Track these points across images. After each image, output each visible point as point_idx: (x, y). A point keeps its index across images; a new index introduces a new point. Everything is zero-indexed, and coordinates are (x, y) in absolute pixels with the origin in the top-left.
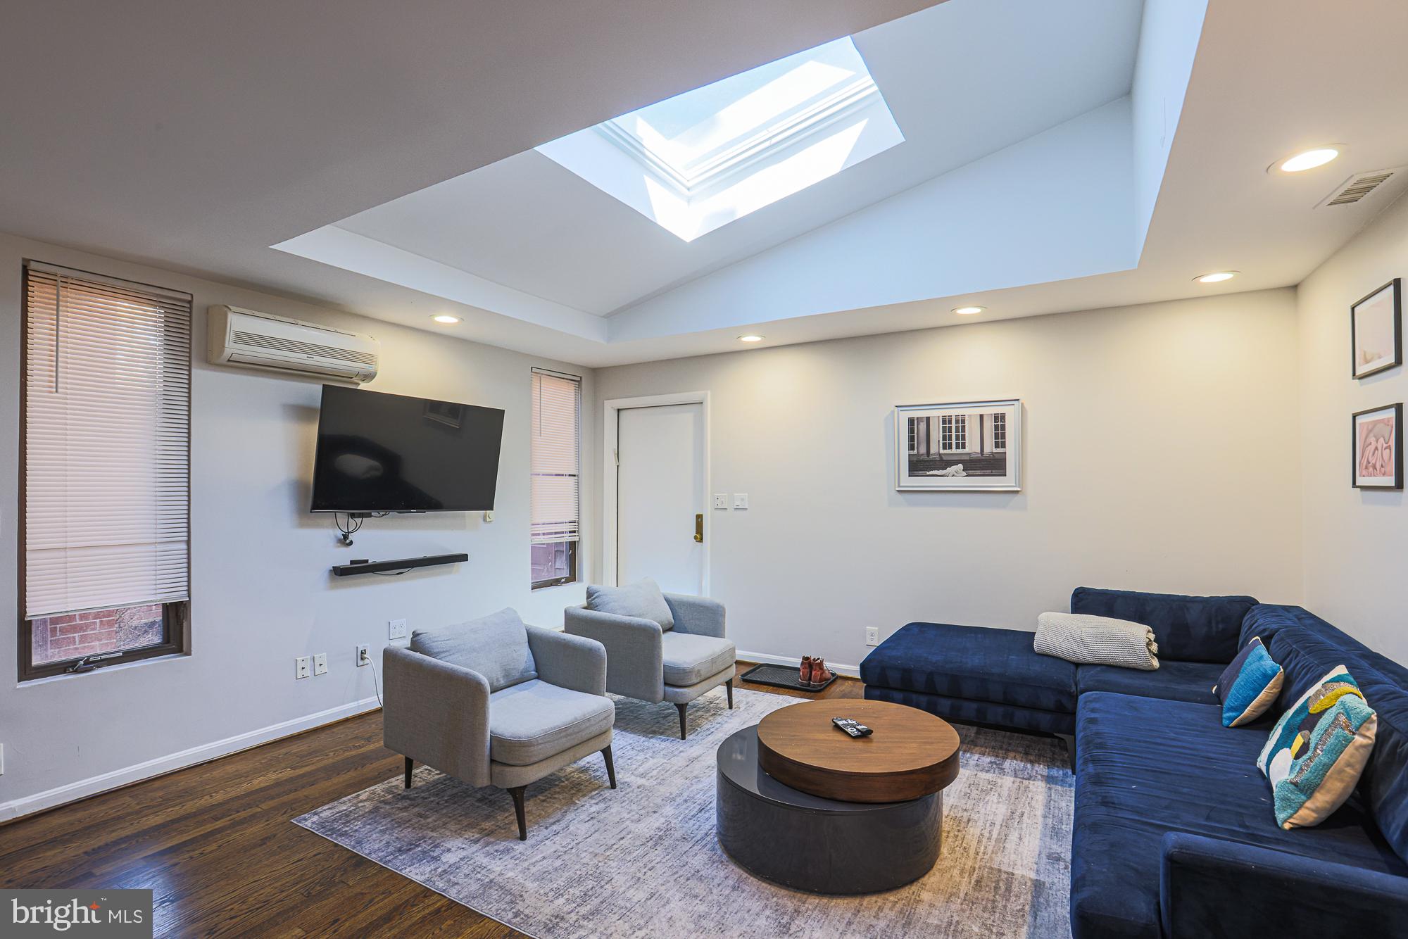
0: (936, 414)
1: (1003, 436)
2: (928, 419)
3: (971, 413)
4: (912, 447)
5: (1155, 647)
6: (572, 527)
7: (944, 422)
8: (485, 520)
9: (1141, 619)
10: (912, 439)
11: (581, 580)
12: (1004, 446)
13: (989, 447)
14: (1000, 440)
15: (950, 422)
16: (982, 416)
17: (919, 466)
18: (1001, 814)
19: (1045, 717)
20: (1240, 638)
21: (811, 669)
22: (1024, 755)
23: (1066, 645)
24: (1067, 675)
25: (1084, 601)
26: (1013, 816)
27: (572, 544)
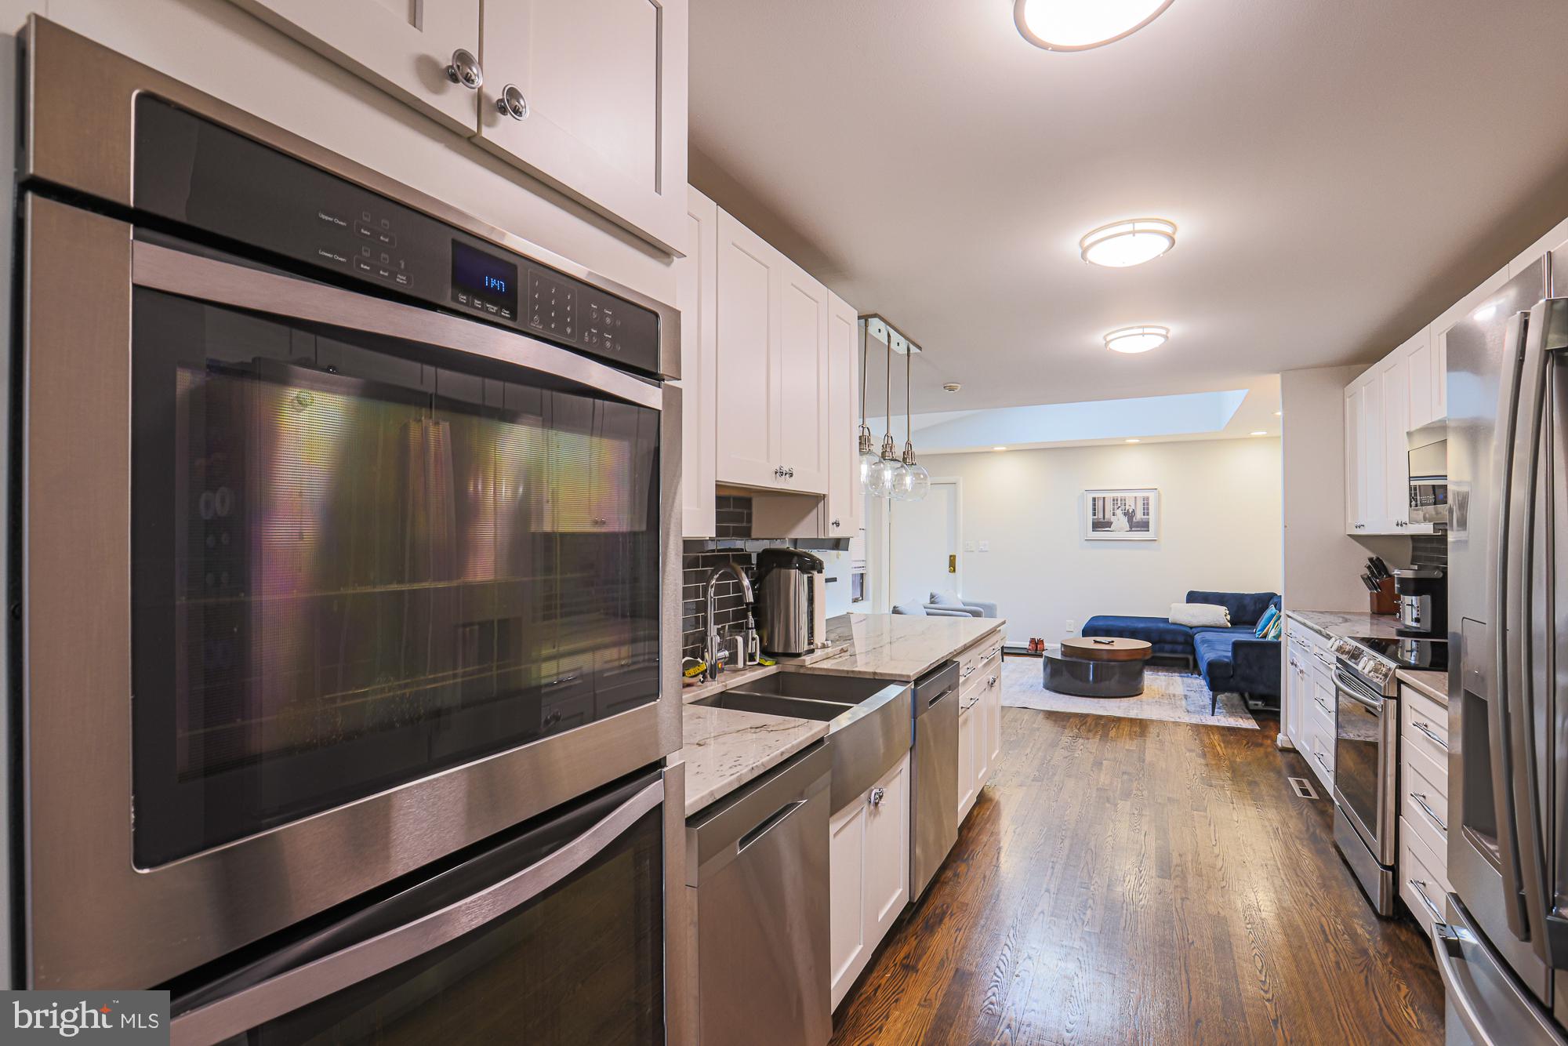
0: (1109, 496)
1: (1148, 509)
2: (1104, 498)
3: (1130, 495)
4: (1094, 514)
5: (1229, 617)
6: (861, 564)
7: (1114, 500)
8: (838, 557)
9: (1222, 604)
10: (1094, 509)
11: (868, 600)
12: (1148, 514)
13: (1140, 516)
14: (1146, 512)
15: (1117, 500)
16: (1136, 497)
18: (1164, 684)
19: (1180, 648)
20: (1267, 607)
21: (1036, 644)
22: (1167, 671)
23: (1185, 618)
24: (1188, 630)
25: (1193, 597)
26: (1169, 684)
27: (862, 575)
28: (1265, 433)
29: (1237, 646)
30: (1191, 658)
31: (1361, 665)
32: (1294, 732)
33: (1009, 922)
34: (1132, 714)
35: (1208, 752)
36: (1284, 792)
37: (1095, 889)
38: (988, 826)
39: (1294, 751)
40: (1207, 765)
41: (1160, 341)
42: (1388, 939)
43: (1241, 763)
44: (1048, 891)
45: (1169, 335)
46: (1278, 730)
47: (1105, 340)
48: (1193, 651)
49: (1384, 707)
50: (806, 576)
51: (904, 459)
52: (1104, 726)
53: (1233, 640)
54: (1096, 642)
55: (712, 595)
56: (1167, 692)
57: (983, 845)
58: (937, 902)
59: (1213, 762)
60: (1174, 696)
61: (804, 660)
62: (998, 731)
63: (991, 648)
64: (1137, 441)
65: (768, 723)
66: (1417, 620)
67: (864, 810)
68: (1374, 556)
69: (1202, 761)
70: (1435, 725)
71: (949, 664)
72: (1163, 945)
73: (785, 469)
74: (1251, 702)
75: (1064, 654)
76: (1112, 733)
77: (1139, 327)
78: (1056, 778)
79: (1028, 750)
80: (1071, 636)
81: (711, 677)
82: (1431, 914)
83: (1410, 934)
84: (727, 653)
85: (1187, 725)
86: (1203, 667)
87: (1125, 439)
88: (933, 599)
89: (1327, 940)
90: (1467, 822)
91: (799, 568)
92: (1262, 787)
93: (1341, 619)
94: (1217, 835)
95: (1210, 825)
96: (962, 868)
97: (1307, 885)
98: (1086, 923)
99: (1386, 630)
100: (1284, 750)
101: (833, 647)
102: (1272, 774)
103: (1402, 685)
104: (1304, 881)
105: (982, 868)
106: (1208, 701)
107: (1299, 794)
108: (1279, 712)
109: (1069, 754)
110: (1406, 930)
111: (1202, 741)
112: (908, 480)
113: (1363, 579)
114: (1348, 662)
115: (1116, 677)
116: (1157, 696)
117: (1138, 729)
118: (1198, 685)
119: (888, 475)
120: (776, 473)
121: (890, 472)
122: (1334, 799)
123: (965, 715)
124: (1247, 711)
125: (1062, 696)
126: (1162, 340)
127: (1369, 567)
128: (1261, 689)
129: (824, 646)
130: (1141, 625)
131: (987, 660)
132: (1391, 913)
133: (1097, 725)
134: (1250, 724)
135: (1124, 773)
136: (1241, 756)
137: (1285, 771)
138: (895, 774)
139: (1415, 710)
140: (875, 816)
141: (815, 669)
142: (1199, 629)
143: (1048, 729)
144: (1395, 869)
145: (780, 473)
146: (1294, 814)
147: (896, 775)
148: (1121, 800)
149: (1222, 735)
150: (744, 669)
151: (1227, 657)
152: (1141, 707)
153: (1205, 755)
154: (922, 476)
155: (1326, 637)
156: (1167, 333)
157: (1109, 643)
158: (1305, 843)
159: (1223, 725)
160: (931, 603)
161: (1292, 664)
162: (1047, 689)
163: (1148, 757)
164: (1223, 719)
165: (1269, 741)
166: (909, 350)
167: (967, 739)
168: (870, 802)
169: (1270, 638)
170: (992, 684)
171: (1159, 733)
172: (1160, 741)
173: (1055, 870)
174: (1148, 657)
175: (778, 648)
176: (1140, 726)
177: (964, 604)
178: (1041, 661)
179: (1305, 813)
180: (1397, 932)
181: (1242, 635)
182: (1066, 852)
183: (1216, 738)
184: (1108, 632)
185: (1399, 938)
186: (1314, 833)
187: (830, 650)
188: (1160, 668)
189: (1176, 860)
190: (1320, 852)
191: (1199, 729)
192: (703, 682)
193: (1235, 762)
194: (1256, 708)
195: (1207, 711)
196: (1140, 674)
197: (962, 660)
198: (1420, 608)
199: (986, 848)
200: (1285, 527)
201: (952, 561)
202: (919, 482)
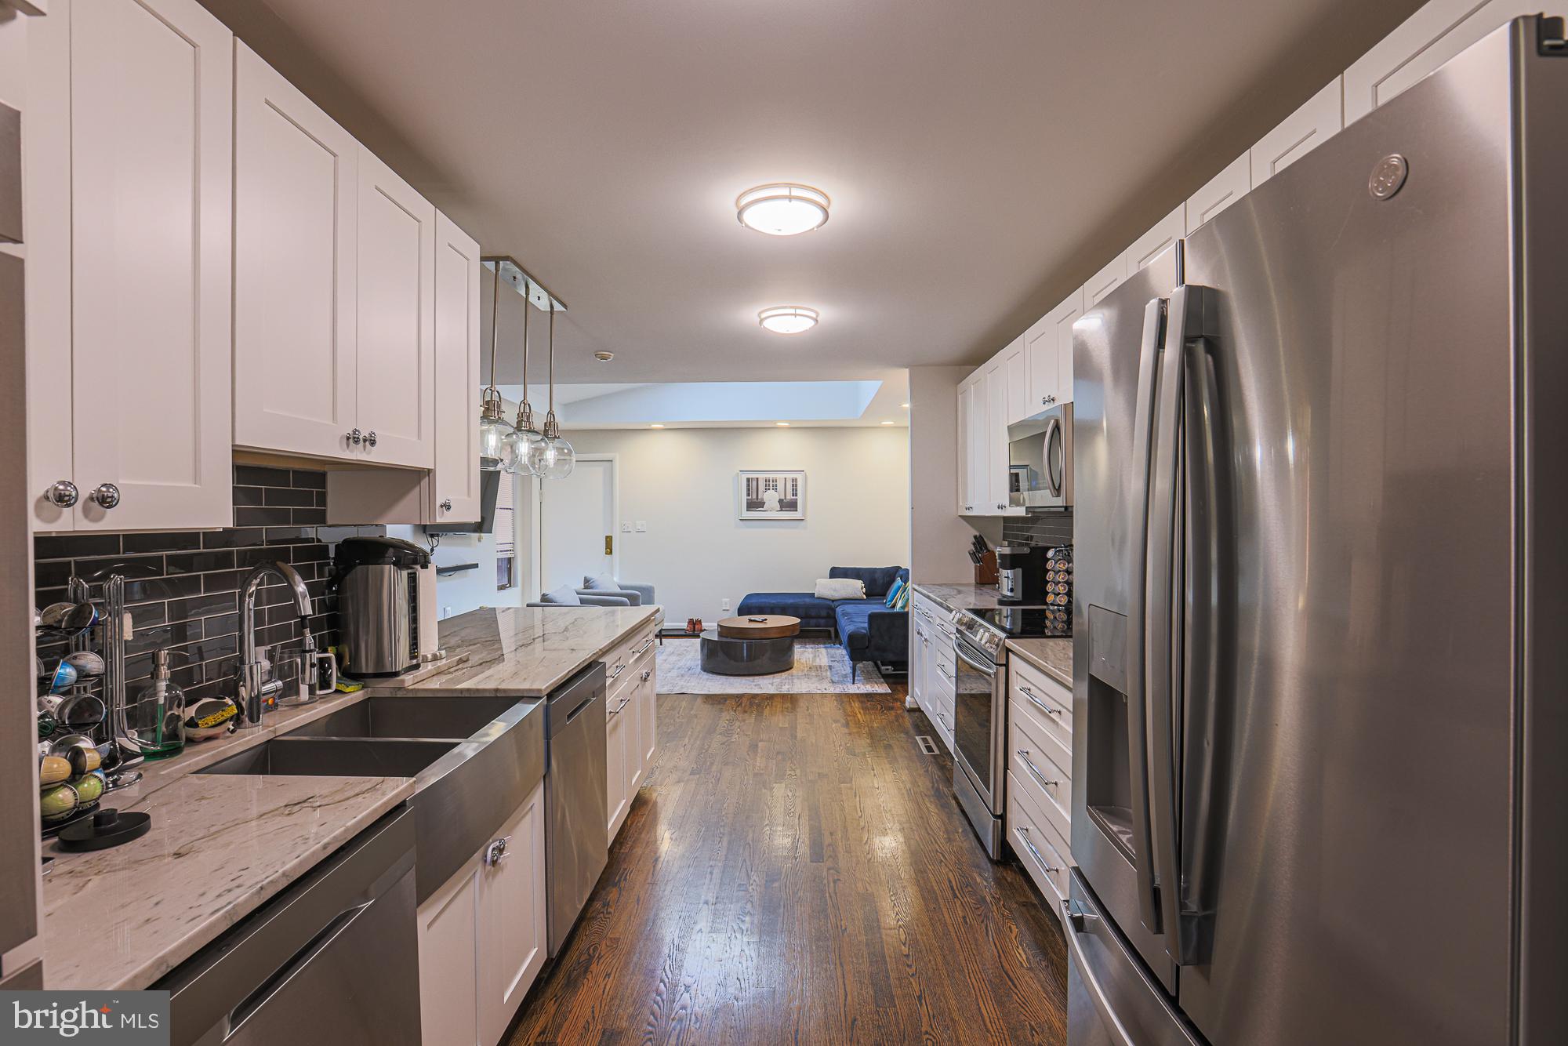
0: (761, 476)
1: (796, 490)
2: (757, 479)
3: (780, 476)
4: (748, 495)
5: (864, 590)
6: (509, 547)
8: (479, 541)
9: (859, 578)
10: (748, 490)
11: (517, 586)
12: (796, 496)
13: (789, 497)
14: (795, 492)
16: (785, 479)
17: (754, 504)
18: (811, 656)
19: (822, 621)
20: (893, 580)
21: (694, 624)
22: (814, 643)
23: (828, 593)
24: (831, 603)
25: (835, 573)
26: (815, 656)
27: (509, 560)
28: (892, 423)
29: (872, 617)
30: (832, 630)
31: (979, 636)
32: (919, 694)
33: (666, 951)
34: (785, 690)
35: (850, 720)
36: (913, 751)
37: (753, 889)
38: (643, 836)
39: (919, 710)
40: (850, 734)
41: (810, 323)
42: (999, 882)
43: (878, 727)
44: (706, 903)
45: (818, 319)
46: (907, 693)
47: (760, 317)
48: (835, 624)
49: (996, 674)
50: (405, 573)
51: (546, 432)
52: (758, 705)
53: (870, 612)
54: (750, 620)
55: (251, 607)
56: (814, 664)
57: (637, 859)
58: (581, 945)
59: (855, 731)
60: (820, 667)
61: (403, 681)
62: (653, 723)
63: (645, 639)
64: (787, 424)
65: (317, 791)
66: (1012, 590)
67: (478, 875)
68: (978, 534)
69: (846, 731)
70: (1037, 690)
71: (593, 666)
72: (818, 939)
73: (364, 433)
74: (883, 668)
75: (720, 635)
76: (767, 711)
77: (791, 307)
78: (714, 768)
79: (687, 740)
80: (726, 615)
81: (251, 720)
82: (1033, 857)
83: (1013, 874)
84: (280, 683)
85: (832, 696)
86: (844, 638)
87: (776, 422)
88: (587, 583)
89: (955, 896)
90: (1091, 802)
91: (394, 564)
92: (896, 750)
93: (955, 591)
94: (862, 805)
95: (855, 796)
96: (612, 894)
97: (936, 842)
98: (745, 932)
99: (990, 601)
100: (911, 711)
101: (447, 657)
102: (902, 735)
103: (1010, 653)
104: (934, 839)
105: (635, 890)
106: (849, 670)
107: (925, 752)
108: (907, 674)
109: (726, 739)
110: (1011, 870)
111: (845, 710)
112: (550, 455)
113: (970, 554)
114: (965, 632)
115: (768, 655)
116: (806, 669)
117: (789, 705)
118: (841, 652)
119: (524, 448)
120: (348, 438)
121: (527, 444)
122: (954, 756)
123: (613, 721)
124: (880, 676)
125: (719, 677)
126: (812, 323)
127: (974, 544)
128: (891, 657)
129: (435, 658)
130: (791, 601)
131: (639, 654)
132: (999, 858)
133: (751, 705)
134: (882, 688)
135: (778, 753)
136: (878, 721)
137: (912, 732)
138: (525, 811)
139: (1020, 675)
140: (494, 876)
141: (418, 690)
142: (839, 603)
143: (705, 711)
144: (1003, 817)
145: (353, 439)
146: (922, 772)
147: (527, 813)
148: (776, 783)
149: (862, 702)
150: (311, 701)
151: (864, 628)
152: (792, 682)
153: (848, 724)
154: (566, 451)
155: (945, 608)
156: (817, 316)
157: (762, 621)
158: (932, 800)
159: (862, 692)
160: (586, 588)
161: (918, 633)
162: (705, 671)
163: (799, 735)
164: (862, 687)
165: (899, 703)
166: (552, 307)
167: (616, 747)
168: (486, 861)
169: (897, 609)
170: (645, 679)
171: (808, 707)
172: (810, 715)
173: (714, 876)
174: (797, 633)
175: (366, 666)
176: (790, 700)
177: (621, 588)
178: (698, 641)
179: (930, 769)
180: (1005, 875)
181: (875, 606)
182: (724, 852)
183: (856, 705)
184: (761, 610)
185: (1006, 880)
186: (938, 790)
187: (444, 661)
188: (807, 640)
189: (827, 840)
190: (944, 806)
191: (844, 698)
192: (233, 732)
193: (872, 727)
194: (887, 672)
195: (849, 679)
196: (790, 648)
197: (607, 660)
198: (1014, 580)
199: (641, 862)
200: (912, 508)
201: (609, 541)
202: (562, 458)
